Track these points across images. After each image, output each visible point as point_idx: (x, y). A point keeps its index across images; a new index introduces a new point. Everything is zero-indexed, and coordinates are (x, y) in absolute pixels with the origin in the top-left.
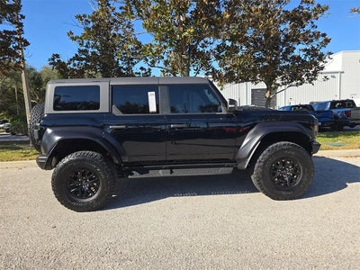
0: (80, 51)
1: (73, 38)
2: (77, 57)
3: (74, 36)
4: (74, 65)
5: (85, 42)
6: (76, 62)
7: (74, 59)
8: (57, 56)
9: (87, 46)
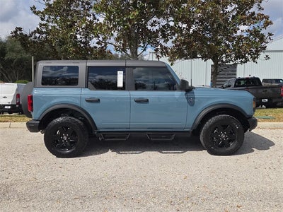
0: (41, 25)
1: (35, 12)
2: (38, 31)
3: (37, 10)
4: (35, 38)
5: (47, 16)
6: (37, 35)
7: (35, 32)
8: (20, 29)
9: (47, 21)
